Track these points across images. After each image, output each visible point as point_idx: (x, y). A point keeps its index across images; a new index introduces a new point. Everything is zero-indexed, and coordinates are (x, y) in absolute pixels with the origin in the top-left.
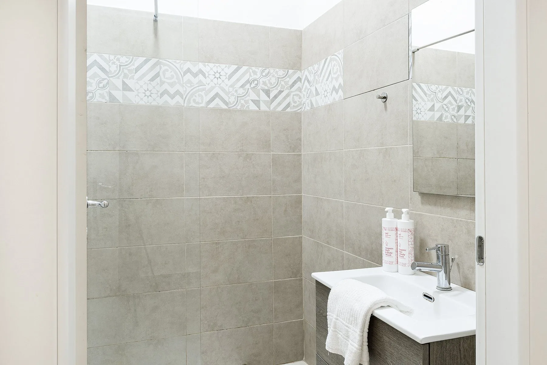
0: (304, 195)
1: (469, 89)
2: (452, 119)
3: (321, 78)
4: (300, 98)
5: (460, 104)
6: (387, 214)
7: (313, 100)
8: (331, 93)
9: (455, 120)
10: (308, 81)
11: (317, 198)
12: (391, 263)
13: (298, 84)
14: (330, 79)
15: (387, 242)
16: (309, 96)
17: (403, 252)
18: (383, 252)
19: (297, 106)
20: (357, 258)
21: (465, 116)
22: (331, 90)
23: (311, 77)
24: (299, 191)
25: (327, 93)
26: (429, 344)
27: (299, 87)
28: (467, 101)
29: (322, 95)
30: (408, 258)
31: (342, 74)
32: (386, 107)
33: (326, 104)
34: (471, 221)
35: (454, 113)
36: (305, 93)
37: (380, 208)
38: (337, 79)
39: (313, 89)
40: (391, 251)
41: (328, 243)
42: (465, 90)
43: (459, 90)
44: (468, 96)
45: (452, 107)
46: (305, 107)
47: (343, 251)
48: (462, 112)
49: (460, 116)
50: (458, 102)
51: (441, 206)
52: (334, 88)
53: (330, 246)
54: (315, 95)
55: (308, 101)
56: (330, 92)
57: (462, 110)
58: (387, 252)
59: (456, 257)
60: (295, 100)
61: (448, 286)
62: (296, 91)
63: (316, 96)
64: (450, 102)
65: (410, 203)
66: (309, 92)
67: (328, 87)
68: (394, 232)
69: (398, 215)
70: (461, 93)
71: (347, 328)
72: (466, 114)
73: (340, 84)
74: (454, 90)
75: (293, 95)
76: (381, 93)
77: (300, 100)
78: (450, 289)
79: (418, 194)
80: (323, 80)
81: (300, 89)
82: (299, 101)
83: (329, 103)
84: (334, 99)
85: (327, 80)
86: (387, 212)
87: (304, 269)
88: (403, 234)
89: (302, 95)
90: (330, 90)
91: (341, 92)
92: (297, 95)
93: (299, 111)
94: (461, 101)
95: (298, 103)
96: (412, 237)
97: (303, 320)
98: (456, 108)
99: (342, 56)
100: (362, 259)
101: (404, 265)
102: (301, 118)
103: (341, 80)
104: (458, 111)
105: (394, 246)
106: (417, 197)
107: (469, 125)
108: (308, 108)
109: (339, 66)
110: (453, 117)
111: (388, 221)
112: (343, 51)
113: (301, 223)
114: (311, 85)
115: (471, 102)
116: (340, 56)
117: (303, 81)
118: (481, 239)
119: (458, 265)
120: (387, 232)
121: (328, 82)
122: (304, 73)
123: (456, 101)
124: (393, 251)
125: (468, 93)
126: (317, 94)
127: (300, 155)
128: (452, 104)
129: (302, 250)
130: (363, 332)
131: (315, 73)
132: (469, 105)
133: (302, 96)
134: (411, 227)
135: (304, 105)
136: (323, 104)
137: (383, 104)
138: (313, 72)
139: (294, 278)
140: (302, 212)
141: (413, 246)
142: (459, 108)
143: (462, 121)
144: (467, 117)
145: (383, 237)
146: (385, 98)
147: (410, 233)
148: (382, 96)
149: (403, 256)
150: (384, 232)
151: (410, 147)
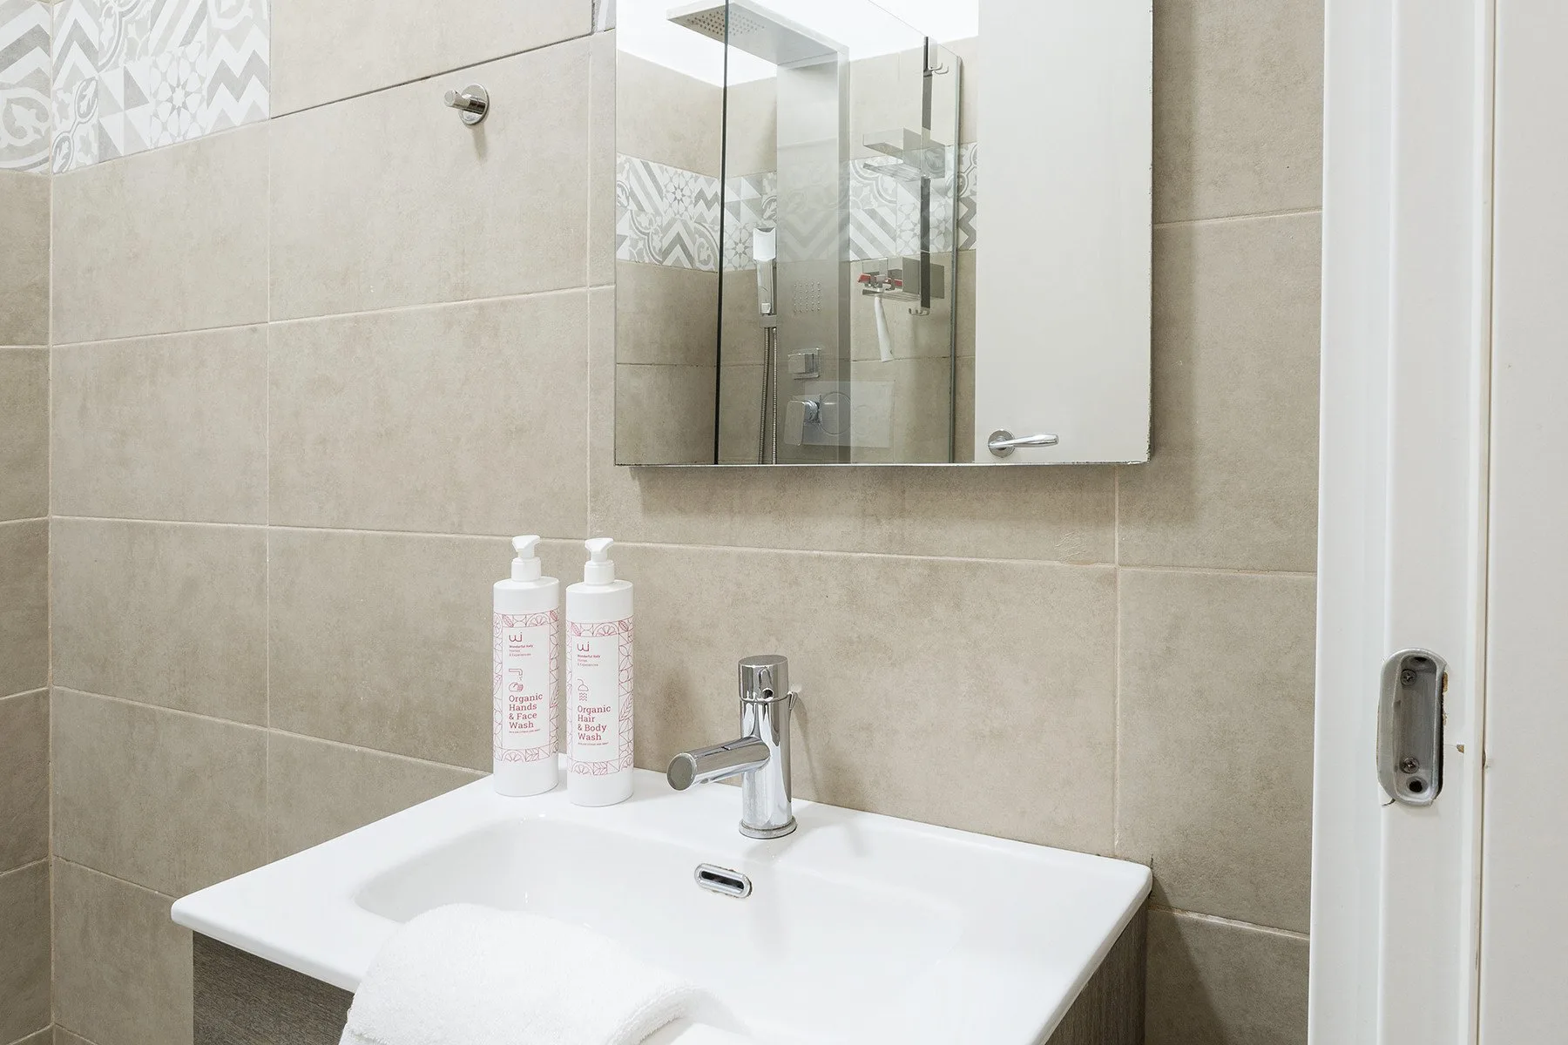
0: (61, 522)
3: (155, 35)
4: (43, 115)
6: (514, 560)
7: (114, 126)
8: (205, 93)
10: (87, 48)
11: (130, 526)
12: (532, 755)
13: (33, 60)
14: (202, 34)
16: (90, 107)
17: (599, 719)
18: (497, 717)
19: (30, 150)
20: (328, 747)
22: (207, 83)
23: (101, 31)
24: (38, 504)
25: (187, 94)
27: (39, 71)
29: (158, 103)
31: (266, 17)
32: (481, 145)
33: (178, 140)
34: (865, 555)
36: (71, 99)
37: (449, 540)
38: (236, 38)
39: (113, 81)
41: (184, 704)
46: (67, 156)
47: (260, 729)
51: (731, 510)
52: (223, 74)
53: (193, 715)
54: (122, 106)
55: (87, 130)
56: (199, 91)
58: (515, 714)
60: (17, 124)
61: (783, 814)
62: (22, 84)
63: (128, 106)
65: (593, 510)
66: (90, 92)
67: (193, 70)
69: (563, 568)
73: (254, 57)
75: (10, 101)
76: (457, 87)
77: (43, 127)
78: (790, 827)
79: (629, 472)
80: (164, 40)
81: (42, 82)
82: (37, 131)
83: (194, 133)
84: (223, 117)
85: (186, 42)
86: (514, 551)
87: (55, 825)
88: (596, 644)
89: (55, 106)
90: (202, 80)
91: (256, 93)
92: (28, 103)
93: (35, 171)
95: (31, 137)
96: (629, 647)
97: (51, 1030)
100: (357, 749)
102: (46, 201)
103: (257, 42)
106: (628, 487)
108: (82, 159)
111: (517, 591)
113: (44, 634)
114: (100, 64)
117: (57, 47)
120: (515, 632)
121: (193, 49)
122: (62, 15)
124: (544, 711)
126: (135, 98)
127: (43, 355)
129: (46, 746)
131: (122, 15)
133: (53, 108)
135: (65, 146)
136: (165, 140)
137: (469, 132)
138: (111, 8)
139: (10, 869)
140: (50, 591)
141: (631, 686)
145: (497, 657)
146: (478, 107)
147: (625, 635)
148: (467, 97)
149: (593, 734)
150: (502, 638)
151: (593, 294)
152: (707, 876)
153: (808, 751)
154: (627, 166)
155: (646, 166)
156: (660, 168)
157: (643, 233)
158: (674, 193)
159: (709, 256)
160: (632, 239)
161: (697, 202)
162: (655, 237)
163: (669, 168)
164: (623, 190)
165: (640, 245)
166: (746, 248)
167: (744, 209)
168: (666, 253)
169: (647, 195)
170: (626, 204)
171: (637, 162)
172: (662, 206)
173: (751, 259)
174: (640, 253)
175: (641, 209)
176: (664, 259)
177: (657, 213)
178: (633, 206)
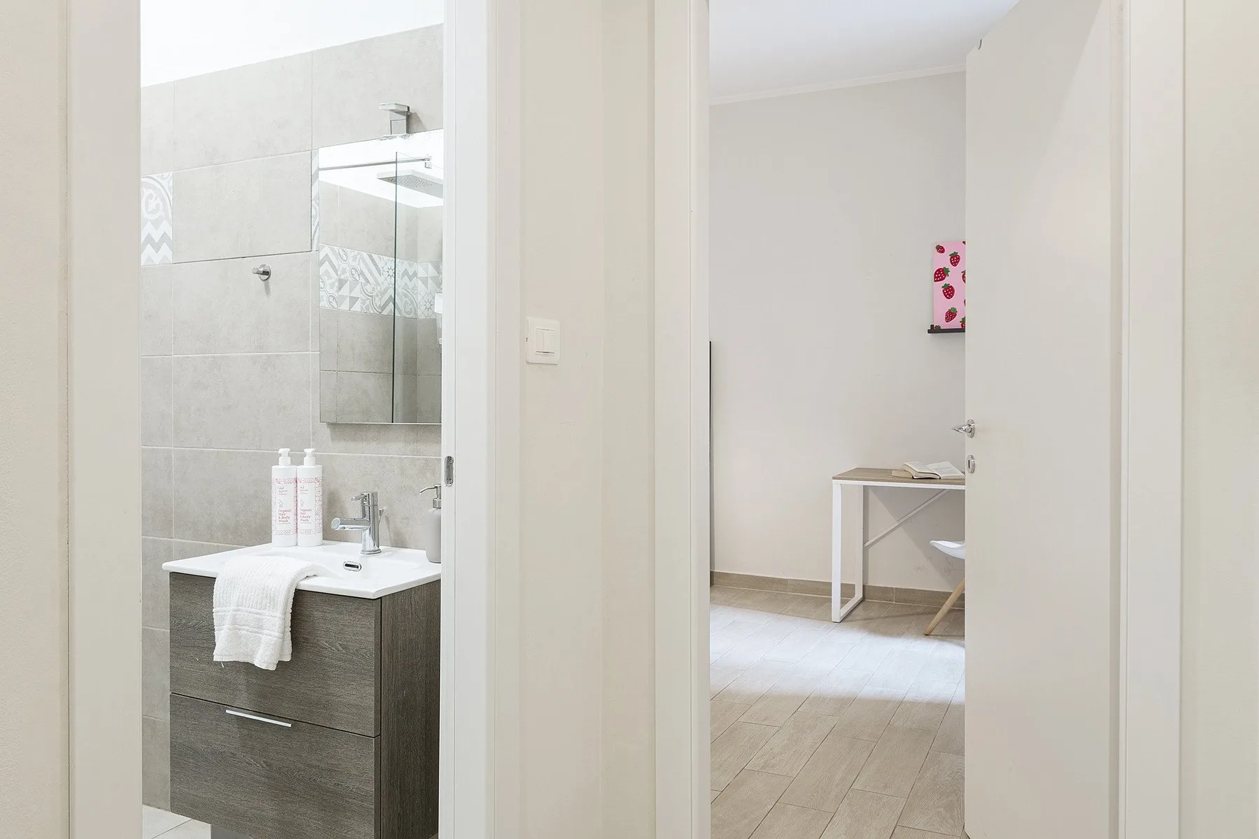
1: (356, 252)
2: (330, 302)
5: (342, 277)
6: (280, 458)
9: (334, 304)
12: (287, 532)
15: (280, 501)
17: (308, 513)
18: (273, 518)
21: (351, 298)
26: (381, 598)
28: (354, 271)
30: (313, 523)
31: (170, 217)
32: (267, 288)
34: (406, 456)
35: (333, 291)
38: (156, 224)
40: (287, 514)
42: (351, 254)
43: (342, 253)
44: (354, 264)
45: (331, 281)
47: (170, 540)
48: (345, 291)
49: (343, 298)
50: (339, 273)
52: (150, 239)
57: (346, 287)
58: (280, 517)
59: (385, 508)
61: (377, 548)
64: (327, 273)
65: (313, 440)
68: (293, 485)
69: (297, 460)
70: (345, 258)
71: (258, 616)
72: (351, 295)
73: (165, 233)
74: (333, 250)
76: (258, 264)
78: (378, 552)
79: (327, 425)
84: (150, 258)
86: (280, 455)
88: (307, 486)
91: (165, 250)
94: (344, 271)
96: (320, 489)
98: (337, 284)
99: (169, 182)
101: (308, 532)
103: (166, 228)
104: (340, 289)
105: (292, 507)
106: (326, 431)
107: (355, 313)
109: (163, 200)
110: (331, 299)
111: (281, 470)
112: (171, 175)
115: (359, 275)
116: (164, 182)
118: (449, 459)
119: (387, 519)
120: (280, 486)
123: (336, 271)
124: (291, 515)
125: (355, 258)
128: (330, 278)
130: (285, 614)
132: (356, 280)
134: (319, 475)
137: (262, 283)
141: (320, 503)
142: (342, 283)
143: (345, 306)
144: (353, 300)
145: (273, 495)
146: (266, 273)
147: (318, 483)
148: (262, 270)
149: (306, 520)
150: (275, 487)
151: (312, 355)
152: (347, 565)
153: (389, 528)
154: (358, 256)
155: (370, 257)
156: (380, 257)
157: (369, 296)
158: (388, 272)
159: (411, 309)
160: (362, 300)
161: (403, 276)
162: (377, 298)
163: (384, 257)
164: (356, 271)
165: (368, 302)
166: (431, 305)
167: (430, 281)
168: (383, 308)
169: (371, 273)
170: (358, 279)
171: (365, 255)
172: (381, 279)
173: (433, 312)
174: (367, 308)
175: (368, 281)
176: (382, 311)
177: (378, 284)
178: (362, 280)
